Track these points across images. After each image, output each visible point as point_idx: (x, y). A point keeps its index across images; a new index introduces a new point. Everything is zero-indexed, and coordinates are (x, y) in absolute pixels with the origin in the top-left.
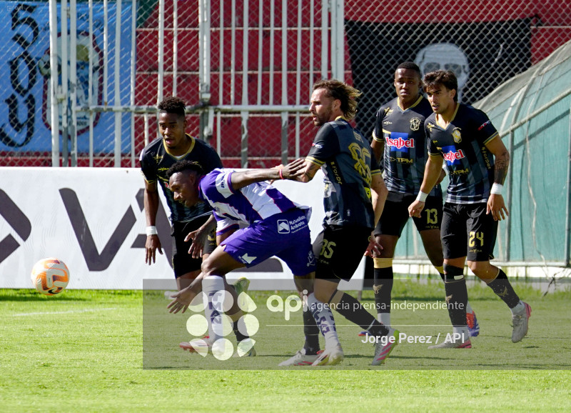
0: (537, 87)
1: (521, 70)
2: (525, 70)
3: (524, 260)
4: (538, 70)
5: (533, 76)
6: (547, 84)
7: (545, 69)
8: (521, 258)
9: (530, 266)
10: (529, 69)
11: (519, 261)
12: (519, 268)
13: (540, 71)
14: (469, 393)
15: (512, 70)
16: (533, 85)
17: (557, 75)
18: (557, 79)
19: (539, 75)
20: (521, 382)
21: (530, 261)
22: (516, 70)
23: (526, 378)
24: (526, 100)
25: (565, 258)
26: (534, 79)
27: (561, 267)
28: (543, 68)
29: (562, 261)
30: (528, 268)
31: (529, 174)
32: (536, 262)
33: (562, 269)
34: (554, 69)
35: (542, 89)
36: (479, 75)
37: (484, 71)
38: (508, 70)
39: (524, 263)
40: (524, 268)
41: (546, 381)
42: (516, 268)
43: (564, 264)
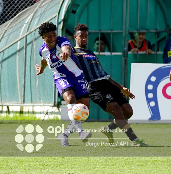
0: (39, 13)
1: (30, 4)
2: (32, 4)
3: (32, 103)
4: (39, 4)
5: (37, 8)
6: (44, 12)
7: (43, 4)
8: (31, 102)
9: (35, 106)
10: (35, 4)
11: (29, 103)
12: (29, 107)
13: (41, 5)
14: (2, 172)
15: (26, 5)
16: (37, 13)
17: (49, 8)
18: (49, 9)
19: (40, 7)
20: (30, 166)
21: (35, 103)
22: (28, 5)
23: (32, 164)
24: (33, 20)
25: (53, 102)
26: (37, 9)
27: (51, 106)
28: (42, 3)
29: (52, 103)
30: (34, 107)
31: (35, 58)
32: (39, 103)
33: (52, 107)
34: (48, 4)
35: (41, 14)
36: (9, 7)
37: (11, 5)
38: (24, 5)
39: (32, 104)
40: (32, 107)
41: (43, 165)
42: (28, 107)
43: (52, 105)
